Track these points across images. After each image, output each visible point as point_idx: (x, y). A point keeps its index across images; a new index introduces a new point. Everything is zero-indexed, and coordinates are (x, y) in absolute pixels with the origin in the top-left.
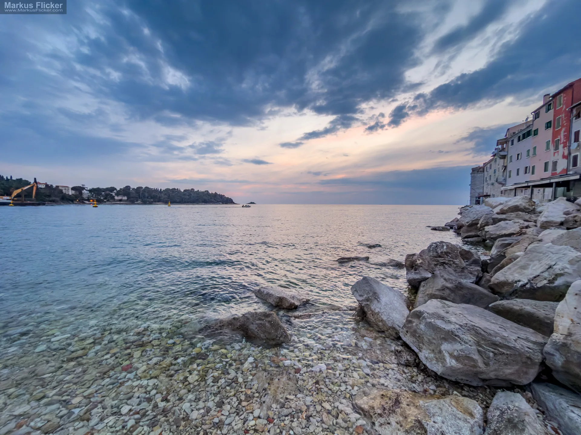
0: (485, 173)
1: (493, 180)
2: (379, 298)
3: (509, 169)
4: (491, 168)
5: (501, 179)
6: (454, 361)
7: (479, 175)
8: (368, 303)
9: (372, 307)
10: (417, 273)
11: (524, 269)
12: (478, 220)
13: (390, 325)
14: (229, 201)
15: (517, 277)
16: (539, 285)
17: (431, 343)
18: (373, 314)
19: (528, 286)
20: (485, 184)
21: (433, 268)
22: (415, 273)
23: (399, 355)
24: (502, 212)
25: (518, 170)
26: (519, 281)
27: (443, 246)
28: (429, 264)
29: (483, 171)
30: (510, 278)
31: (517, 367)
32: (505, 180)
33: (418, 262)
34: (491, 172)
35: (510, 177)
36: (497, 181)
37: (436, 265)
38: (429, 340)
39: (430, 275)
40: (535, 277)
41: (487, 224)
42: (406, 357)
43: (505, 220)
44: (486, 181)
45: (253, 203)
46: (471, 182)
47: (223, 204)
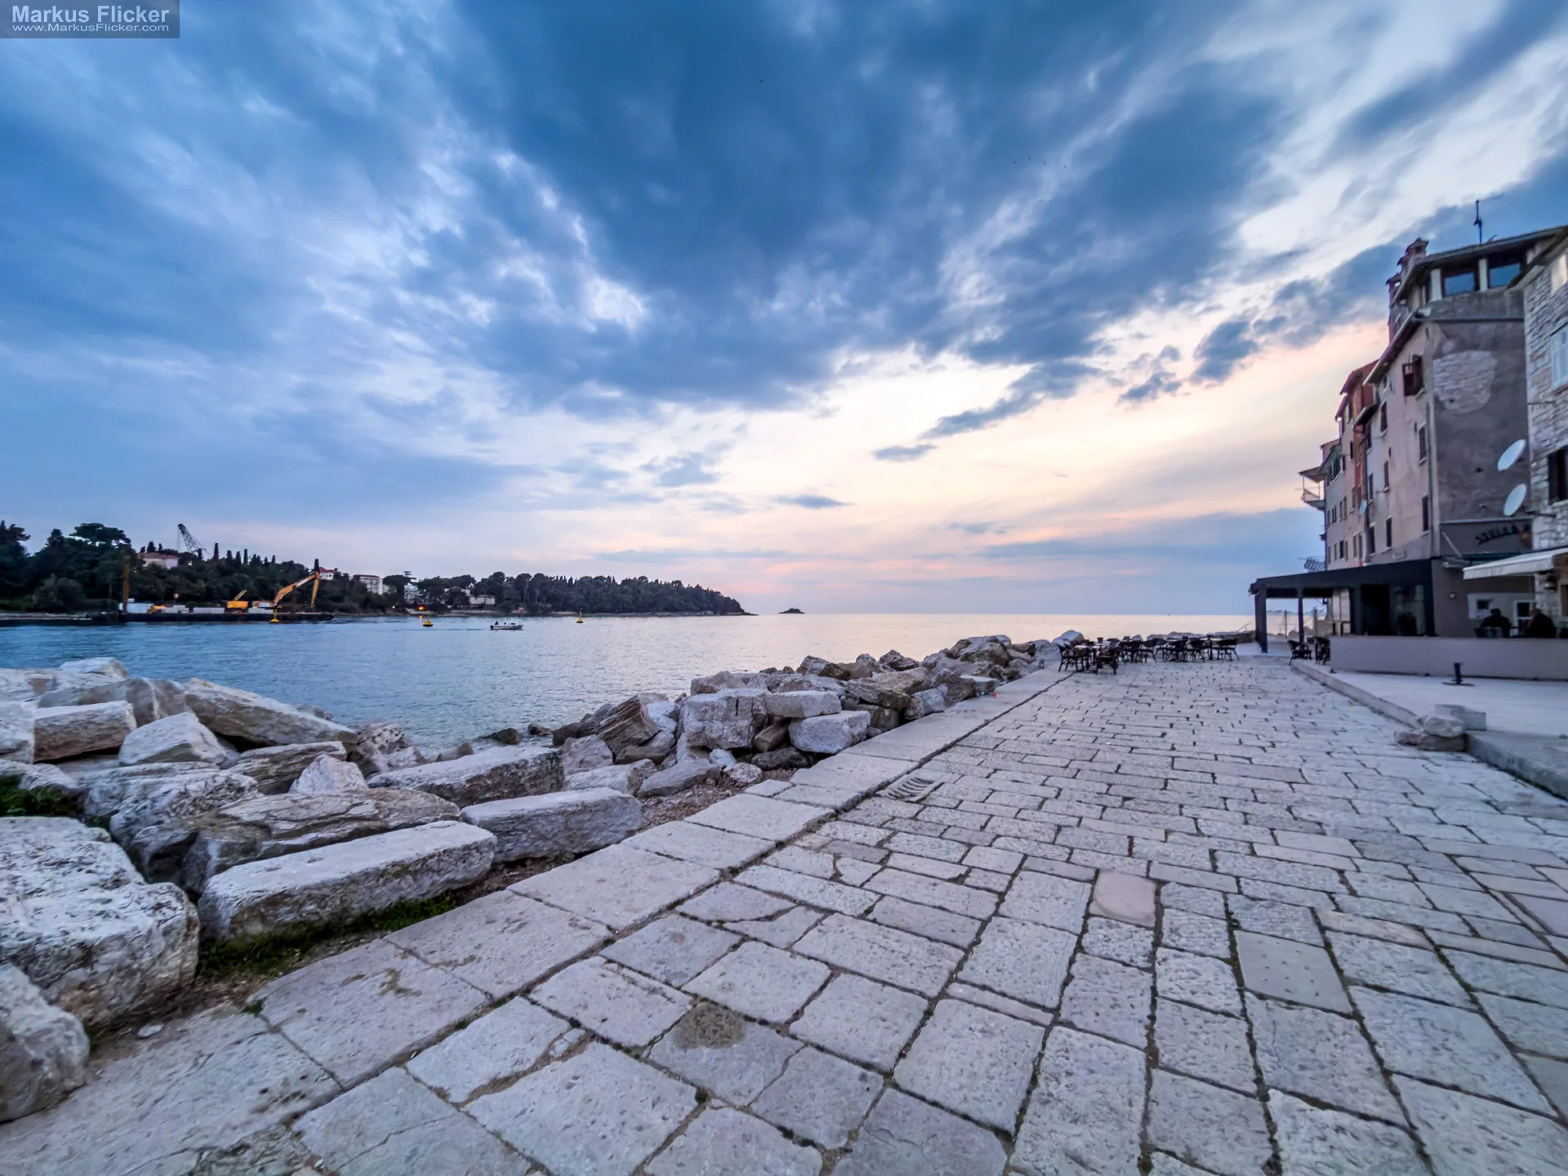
14: (729, 607)
45: (796, 611)
47: (715, 614)
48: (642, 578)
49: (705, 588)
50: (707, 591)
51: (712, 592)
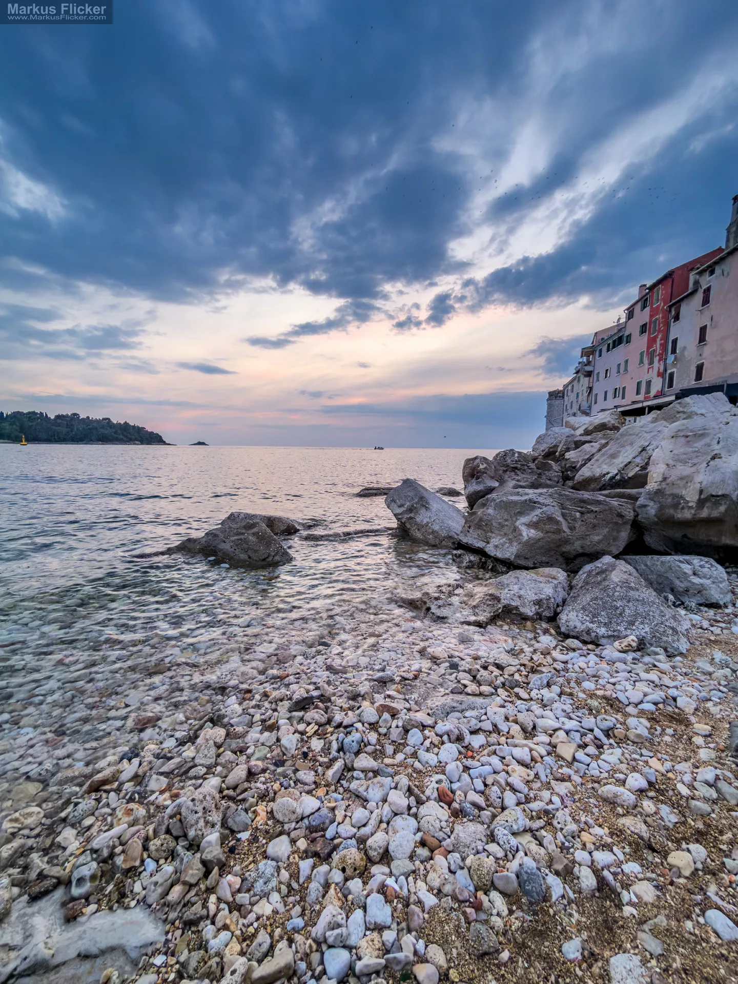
0: (566, 398)
1: (575, 408)
2: (427, 503)
3: (594, 392)
4: (572, 391)
5: (585, 406)
6: (532, 531)
7: (558, 402)
8: (412, 515)
9: (418, 520)
10: (480, 483)
11: (614, 458)
12: (556, 446)
13: (444, 534)
14: (154, 439)
15: (605, 468)
16: (630, 475)
17: (503, 526)
18: (420, 527)
19: (618, 477)
20: (565, 414)
21: (501, 476)
22: (477, 483)
23: (458, 560)
24: (587, 432)
25: (606, 393)
26: (608, 473)
27: (514, 454)
28: (496, 470)
29: (563, 397)
30: (597, 472)
31: (606, 531)
32: (590, 407)
33: (481, 467)
34: (572, 396)
35: (596, 403)
36: (579, 409)
37: (505, 471)
38: (500, 524)
39: (496, 484)
40: (626, 466)
41: (568, 450)
42: (469, 558)
43: (590, 442)
44: (567, 410)
45: (203, 444)
46: (548, 412)
47: (142, 444)
48: (75, 414)
49: (132, 424)
50: (134, 427)
51: (138, 427)
